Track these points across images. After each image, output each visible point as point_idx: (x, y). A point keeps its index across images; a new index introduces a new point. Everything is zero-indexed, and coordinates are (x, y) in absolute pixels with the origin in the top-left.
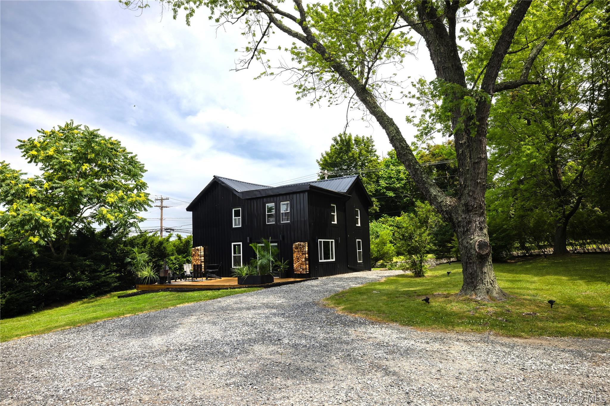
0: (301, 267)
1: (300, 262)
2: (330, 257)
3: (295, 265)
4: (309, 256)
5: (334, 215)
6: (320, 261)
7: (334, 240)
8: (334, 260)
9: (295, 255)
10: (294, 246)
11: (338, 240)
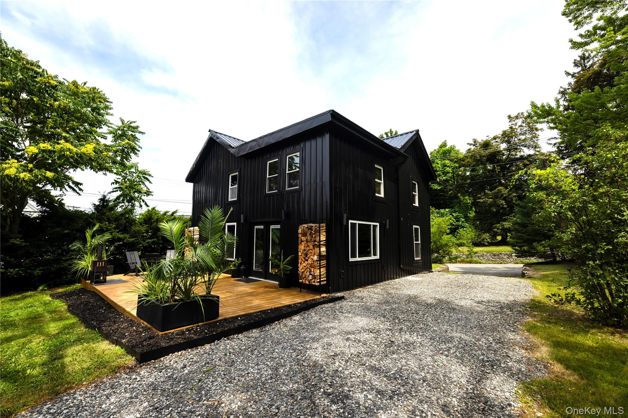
0: (311, 271)
1: (310, 261)
2: (370, 252)
3: (301, 268)
4: (327, 251)
5: (380, 184)
6: (351, 260)
7: (378, 224)
8: (378, 257)
9: (302, 247)
10: (300, 231)
11: (386, 223)
